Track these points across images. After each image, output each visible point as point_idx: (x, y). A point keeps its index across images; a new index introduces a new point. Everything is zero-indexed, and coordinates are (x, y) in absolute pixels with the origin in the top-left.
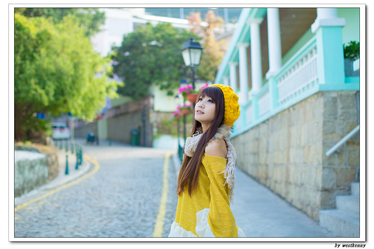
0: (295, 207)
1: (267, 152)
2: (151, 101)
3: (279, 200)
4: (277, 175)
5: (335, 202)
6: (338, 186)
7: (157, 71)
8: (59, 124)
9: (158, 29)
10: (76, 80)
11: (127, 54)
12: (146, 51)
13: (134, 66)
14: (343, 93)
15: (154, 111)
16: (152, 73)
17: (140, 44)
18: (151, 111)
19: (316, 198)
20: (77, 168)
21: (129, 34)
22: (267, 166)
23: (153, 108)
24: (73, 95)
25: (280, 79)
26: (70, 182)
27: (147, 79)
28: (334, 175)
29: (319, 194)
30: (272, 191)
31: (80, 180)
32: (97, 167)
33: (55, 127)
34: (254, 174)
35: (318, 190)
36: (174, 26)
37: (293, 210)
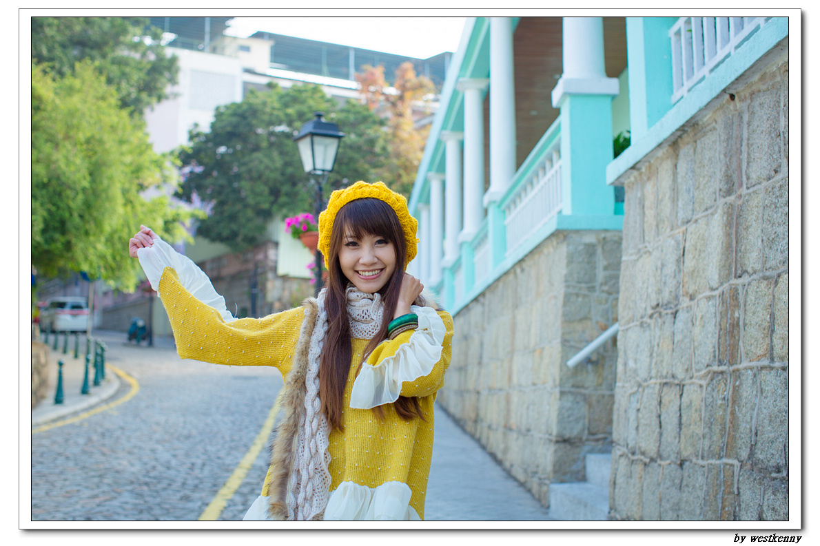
0: (515, 479)
1: (480, 363)
2: (271, 253)
3: (490, 464)
4: (492, 412)
5: (584, 467)
6: (591, 433)
7: (286, 188)
8: (69, 300)
9: (294, 97)
10: (93, 201)
11: (222, 149)
12: (264, 144)
13: (238, 177)
14: (608, 235)
15: (277, 277)
16: (275, 193)
17: (251, 128)
18: (270, 275)
19: (546, 456)
20: (85, 391)
21: (227, 107)
22: (478, 393)
23: (275, 269)
24: (87, 233)
25: (509, 208)
26: (62, 418)
27: (266, 206)
28: (584, 410)
29: (552, 448)
30: (483, 447)
31: (85, 416)
32: (135, 391)
33: (62, 305)
34: (458, 414)
35: (550, 441)
36: (329, 92)
37: (511, 484)
